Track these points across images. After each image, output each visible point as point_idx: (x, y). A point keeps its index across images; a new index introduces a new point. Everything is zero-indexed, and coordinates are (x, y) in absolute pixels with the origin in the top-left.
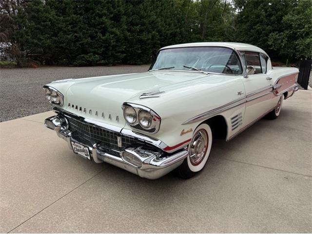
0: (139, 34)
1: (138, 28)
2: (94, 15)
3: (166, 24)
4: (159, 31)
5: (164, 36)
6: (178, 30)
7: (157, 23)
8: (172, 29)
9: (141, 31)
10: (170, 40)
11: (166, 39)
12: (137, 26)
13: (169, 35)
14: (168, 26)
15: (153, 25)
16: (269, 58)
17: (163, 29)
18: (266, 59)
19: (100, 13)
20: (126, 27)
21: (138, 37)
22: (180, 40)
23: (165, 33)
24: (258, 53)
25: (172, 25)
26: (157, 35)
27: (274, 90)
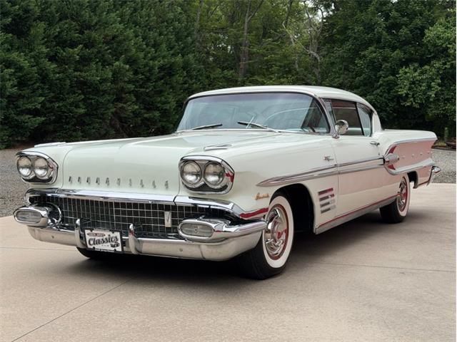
0: (80, 66)
1: (76, 52)
3: (148, 45)
4: (131, 61)
5: (143, 74)
6: (179, 59)
7: (124, 40)
8: (164, 57)
9: (85, 61)
10: (159, 83)
11: (148, 79)
13: (156, 70)
14: (153, 50)
15: (115, 45)
16: (376, 112)
17: (142, 55)
18: (370, 114)
20: (45, 50)
21: (77, 73)
22: (185, 83)
23: (146, 65)
24: (355, 103)
25: (164, 46)
26: (128, 71)
27: (386, 163)
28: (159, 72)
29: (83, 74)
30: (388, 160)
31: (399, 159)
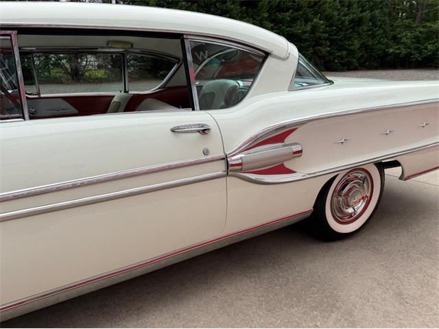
0: (291, 24)
1: (287, 16)
3: (343, 6)
4: (328, 18)
5: (336, 26)
6: (367, 14)
7: (323, 4)
8: (354, 13)
9: (294, 20)
10: (348, 32)
11: (341, 30)
12: (285, 12)
13: (347, 23)
14: (346, 9)
15: (316, 8)
17: (336, 13)
20: (266, 15)
21: (288, 29)
22: (370, 31)
23: (339, 20)
25: (355, 5)
26: (323, 24)
27: (230, 168)
28: (349, 24)
29: (291, 29)
30: (240, 161)
31: (300, 152)
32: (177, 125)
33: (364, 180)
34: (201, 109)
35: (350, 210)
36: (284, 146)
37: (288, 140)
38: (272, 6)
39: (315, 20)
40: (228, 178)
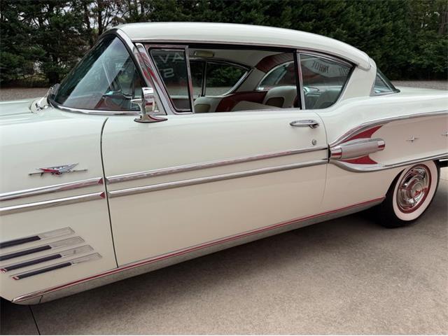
1: (310, 24)
2: (239, 8)
3: (365, 16)
5: (358, 36)
6: (389, 25)
7: (346, 14)
8: (377, 23)
9: (316, 30)
10: (370, 42)
12: (308, 21)
13: (369, 33)
14: (369, 19)
15: (339, 18)
17: (358, 23)
19: (249, 5)
22: (392, 41)
23: (361, 30)
27: (332, 157)
28: (372, 34)
30: (340, 151)
31: (383, 146)
32: (294, 120)
33: (424, 175)
34: (306, 108)
35: (412, 201)
36: (370, 141)
37: (374, 136)
38: (295, 15)
39: (338, 30)
40: (328, 165)
